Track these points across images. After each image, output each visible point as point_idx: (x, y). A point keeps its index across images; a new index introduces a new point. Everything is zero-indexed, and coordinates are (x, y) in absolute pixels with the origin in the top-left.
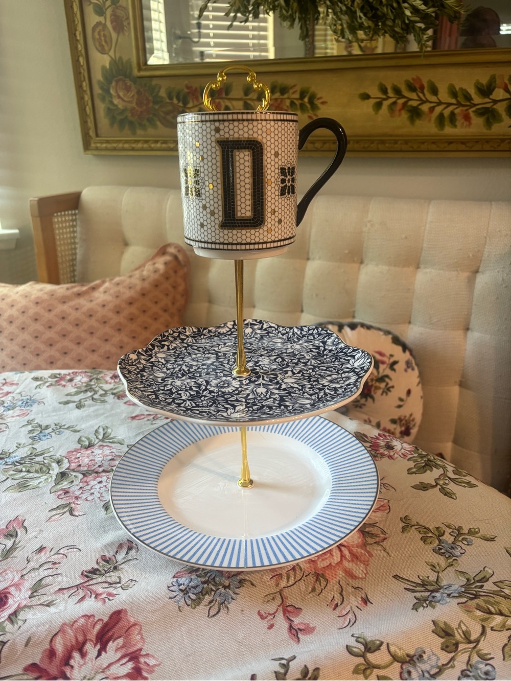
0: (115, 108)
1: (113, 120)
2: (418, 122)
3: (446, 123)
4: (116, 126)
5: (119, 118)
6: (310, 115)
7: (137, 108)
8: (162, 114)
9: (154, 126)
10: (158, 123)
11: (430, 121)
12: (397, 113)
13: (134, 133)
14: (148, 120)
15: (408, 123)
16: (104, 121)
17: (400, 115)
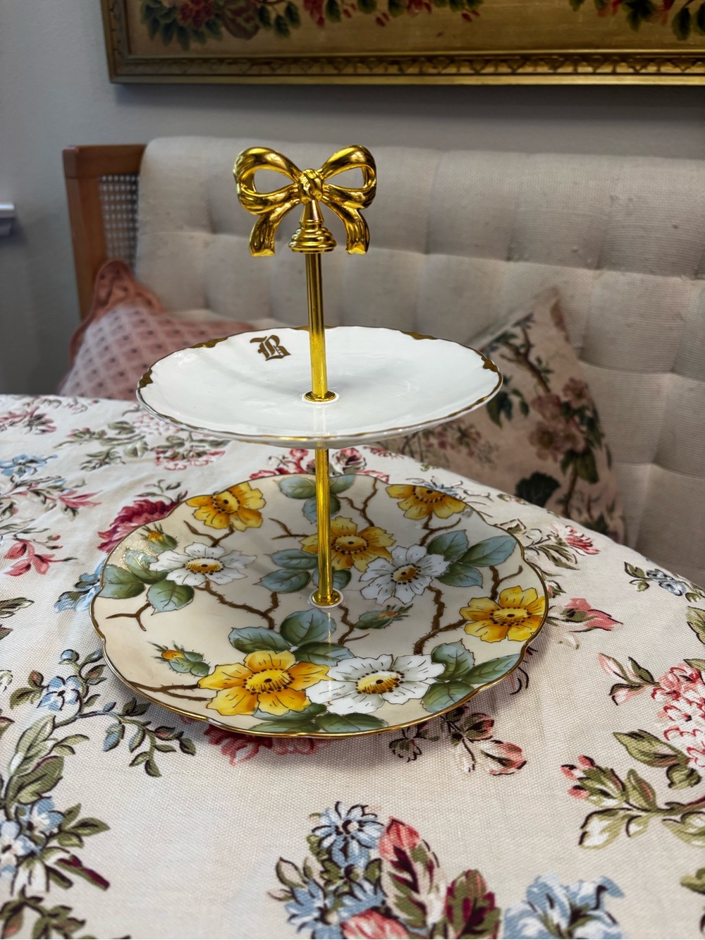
0: (158, 6)
1: (154, 26)
2: (644, 25)
3: (692, 26)
4: (158, 36)
5: (163, 22)
6: (465, 12)
7: (191, 5)
8: (229, 14)
9: (217, 34)
10: (223, 29)
11: (664, 22)
12: (611, 8)
13: (186, 47)
14: (208, 25)
15: (627, 25)
16: (140, 28)
17: (615, 12)
